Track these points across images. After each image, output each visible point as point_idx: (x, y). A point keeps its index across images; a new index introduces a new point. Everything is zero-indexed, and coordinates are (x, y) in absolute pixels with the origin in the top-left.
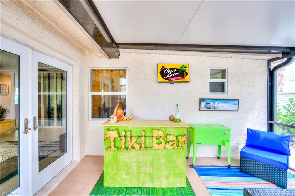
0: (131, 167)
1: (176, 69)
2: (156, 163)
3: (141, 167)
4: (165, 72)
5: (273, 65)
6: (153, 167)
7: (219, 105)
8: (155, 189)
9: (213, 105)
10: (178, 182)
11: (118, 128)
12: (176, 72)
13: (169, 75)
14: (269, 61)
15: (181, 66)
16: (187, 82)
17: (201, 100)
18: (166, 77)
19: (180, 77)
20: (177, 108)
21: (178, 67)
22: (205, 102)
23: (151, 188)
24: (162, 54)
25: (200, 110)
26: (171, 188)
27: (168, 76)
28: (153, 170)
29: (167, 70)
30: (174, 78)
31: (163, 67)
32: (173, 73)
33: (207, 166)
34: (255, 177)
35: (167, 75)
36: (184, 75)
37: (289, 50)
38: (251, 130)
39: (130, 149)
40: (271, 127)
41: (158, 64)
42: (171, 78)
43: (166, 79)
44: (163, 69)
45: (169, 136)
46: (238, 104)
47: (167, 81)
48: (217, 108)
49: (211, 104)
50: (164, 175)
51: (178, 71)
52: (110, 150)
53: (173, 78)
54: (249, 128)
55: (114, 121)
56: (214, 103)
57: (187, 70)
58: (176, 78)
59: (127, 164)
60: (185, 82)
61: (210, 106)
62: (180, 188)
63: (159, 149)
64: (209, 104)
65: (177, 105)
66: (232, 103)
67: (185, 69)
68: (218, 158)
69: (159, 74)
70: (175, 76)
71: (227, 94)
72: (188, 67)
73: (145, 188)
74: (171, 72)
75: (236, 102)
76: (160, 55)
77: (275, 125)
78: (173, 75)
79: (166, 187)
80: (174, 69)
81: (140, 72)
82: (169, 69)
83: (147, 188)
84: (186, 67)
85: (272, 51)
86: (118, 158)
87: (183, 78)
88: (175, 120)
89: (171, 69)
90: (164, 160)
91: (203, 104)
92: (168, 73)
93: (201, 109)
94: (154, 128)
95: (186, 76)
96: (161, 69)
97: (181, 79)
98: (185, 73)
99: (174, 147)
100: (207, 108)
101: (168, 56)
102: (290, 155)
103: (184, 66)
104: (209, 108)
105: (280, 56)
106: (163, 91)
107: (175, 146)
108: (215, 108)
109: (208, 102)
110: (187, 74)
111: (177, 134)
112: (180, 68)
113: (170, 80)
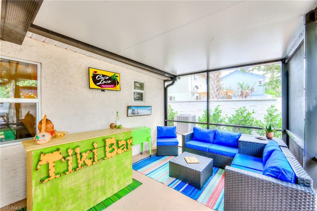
0: (80, 190)
1: (109, 77)
2: (108, 173)
3: (92, 184)
4: (98, 78)
5: (167, 84)
6: (105, 179)
7: (140, 111)
8: (109, 199)
9: (137, 111)
10: (127, 181)
11: (59, 147)
12: (108, 80)
13: (102, 82)
14: (165, 81)
15: (112, 74)
16: (119, 91)
17: (128, 107)
18: (99, 84)
19: (112, 85)
20: (117, 115)
21: (110, 75)
22: (131, 109)
23: (104, 201)
24: (92, 57)
25: (127, 116)
26: (121, 190)
27: (100, 83)
28: (105, 181)
29: (100, 77)
30: (107, 86)
31: (95, 72)
32: (105, 80)
33: (138, 162)
34: (165, 156)
35: (99, 81)
36: (116, 83)
37: (173, 77)
38: (159, 127)
39: (80, 168)
40: (166, 124)
41: (89, 68)
42: (104, 85)
43: (98, 86)
44: (95, 75)
45: (120, 141)
46: (151, 110)
47: (100, 88)
48: (139, 114)
49: (136, 110)
50: (115, 180)
51: (110, 78)
52: (49, 180)
53: (105, 86)
54: (158, 126)
55: (45, 140)
56: (138, 109)
57: (118, 79)
58: (108, 86)
59: (74, 189)
60: (117, 91)
61: (135, 112)
62: (129, 185)
63: (112, 157)
64: (134, 110)
65: (117, 112)
66: (148, 109)
67: (117, 78)
68: (141, 154)
69: (91, 79)
70: (108, 84)
71: (145, 102)
72: (119, 77)
73: (97, 205)
74: (104, 79)
75: (150, 108)
76: (89, 57)
77: (168, 122)
78: (106, 82)
79: (117, 192)
80: (106, 76)
81: (62, 73)
82: (102, 75)
83: (99, 204)
84: (117, 76)
85: (166, 75)
86: (60, 187)
87: (115, 86)
88: (117, 127)
89: (103, 76)
90: (115, 166)
91: (130, 111)
92: (100, 80)
93: (129, 115)
94: (106, 137)
95: (118, 84)
96: (92, 73)
97: (113, 87)
98: (117, 82)
99: (124, 151)
100: (133, 114)
101: (99, 61)
102: (177, 137)
103: (116, 75)
104: (134, 114)
105: (170, 79)
106: (93, 98)
107: (125, 149)
108: (138, 114)
109: (134, 109)
110: (118, 83)
111: (125, 138)
112: (112, 76)
113: (103, 87)
